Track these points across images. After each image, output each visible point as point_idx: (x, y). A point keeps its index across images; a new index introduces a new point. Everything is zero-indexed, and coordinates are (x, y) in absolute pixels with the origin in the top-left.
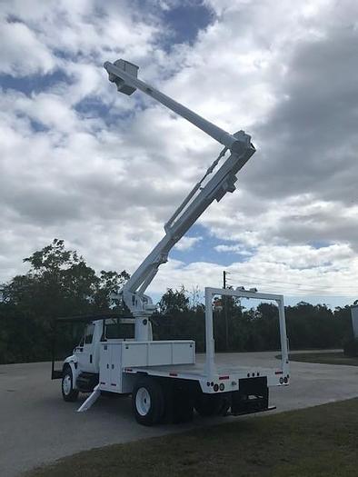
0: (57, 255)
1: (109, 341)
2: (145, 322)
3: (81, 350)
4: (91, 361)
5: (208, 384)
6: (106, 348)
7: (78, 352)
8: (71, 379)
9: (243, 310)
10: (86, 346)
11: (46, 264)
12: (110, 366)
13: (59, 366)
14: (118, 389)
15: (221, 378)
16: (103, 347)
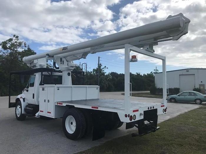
0: (16, 44)
1: (45, 85)
2: (69, 74)
3: (27, 91)
4: (33, 98)
5: (126, 116)
6: (43, 89)
7: (25, 92)
8: (21, 107)
9: (106, 74)
10: (30, 88)
11: (10, 48)
12: (46, 101)
13: (13, 99)
14: (52, 115)
15: (134, 111)
16: (41, 89)
